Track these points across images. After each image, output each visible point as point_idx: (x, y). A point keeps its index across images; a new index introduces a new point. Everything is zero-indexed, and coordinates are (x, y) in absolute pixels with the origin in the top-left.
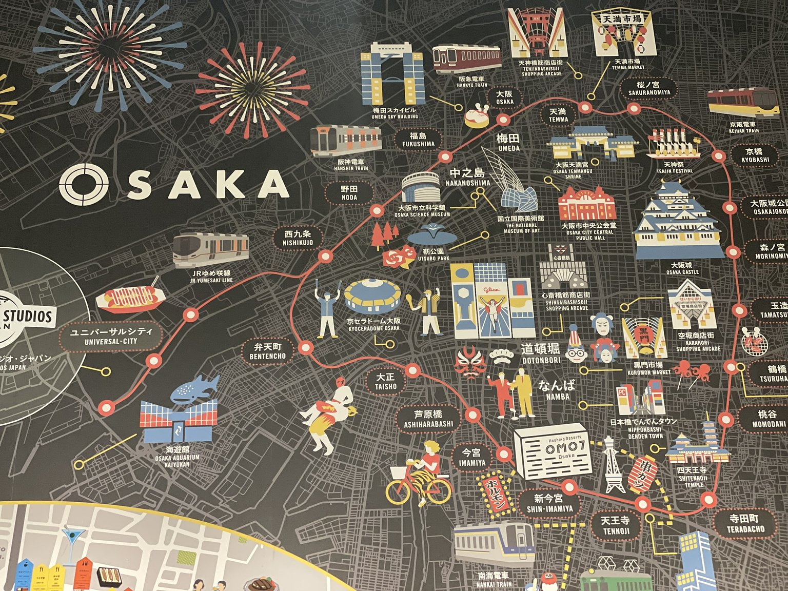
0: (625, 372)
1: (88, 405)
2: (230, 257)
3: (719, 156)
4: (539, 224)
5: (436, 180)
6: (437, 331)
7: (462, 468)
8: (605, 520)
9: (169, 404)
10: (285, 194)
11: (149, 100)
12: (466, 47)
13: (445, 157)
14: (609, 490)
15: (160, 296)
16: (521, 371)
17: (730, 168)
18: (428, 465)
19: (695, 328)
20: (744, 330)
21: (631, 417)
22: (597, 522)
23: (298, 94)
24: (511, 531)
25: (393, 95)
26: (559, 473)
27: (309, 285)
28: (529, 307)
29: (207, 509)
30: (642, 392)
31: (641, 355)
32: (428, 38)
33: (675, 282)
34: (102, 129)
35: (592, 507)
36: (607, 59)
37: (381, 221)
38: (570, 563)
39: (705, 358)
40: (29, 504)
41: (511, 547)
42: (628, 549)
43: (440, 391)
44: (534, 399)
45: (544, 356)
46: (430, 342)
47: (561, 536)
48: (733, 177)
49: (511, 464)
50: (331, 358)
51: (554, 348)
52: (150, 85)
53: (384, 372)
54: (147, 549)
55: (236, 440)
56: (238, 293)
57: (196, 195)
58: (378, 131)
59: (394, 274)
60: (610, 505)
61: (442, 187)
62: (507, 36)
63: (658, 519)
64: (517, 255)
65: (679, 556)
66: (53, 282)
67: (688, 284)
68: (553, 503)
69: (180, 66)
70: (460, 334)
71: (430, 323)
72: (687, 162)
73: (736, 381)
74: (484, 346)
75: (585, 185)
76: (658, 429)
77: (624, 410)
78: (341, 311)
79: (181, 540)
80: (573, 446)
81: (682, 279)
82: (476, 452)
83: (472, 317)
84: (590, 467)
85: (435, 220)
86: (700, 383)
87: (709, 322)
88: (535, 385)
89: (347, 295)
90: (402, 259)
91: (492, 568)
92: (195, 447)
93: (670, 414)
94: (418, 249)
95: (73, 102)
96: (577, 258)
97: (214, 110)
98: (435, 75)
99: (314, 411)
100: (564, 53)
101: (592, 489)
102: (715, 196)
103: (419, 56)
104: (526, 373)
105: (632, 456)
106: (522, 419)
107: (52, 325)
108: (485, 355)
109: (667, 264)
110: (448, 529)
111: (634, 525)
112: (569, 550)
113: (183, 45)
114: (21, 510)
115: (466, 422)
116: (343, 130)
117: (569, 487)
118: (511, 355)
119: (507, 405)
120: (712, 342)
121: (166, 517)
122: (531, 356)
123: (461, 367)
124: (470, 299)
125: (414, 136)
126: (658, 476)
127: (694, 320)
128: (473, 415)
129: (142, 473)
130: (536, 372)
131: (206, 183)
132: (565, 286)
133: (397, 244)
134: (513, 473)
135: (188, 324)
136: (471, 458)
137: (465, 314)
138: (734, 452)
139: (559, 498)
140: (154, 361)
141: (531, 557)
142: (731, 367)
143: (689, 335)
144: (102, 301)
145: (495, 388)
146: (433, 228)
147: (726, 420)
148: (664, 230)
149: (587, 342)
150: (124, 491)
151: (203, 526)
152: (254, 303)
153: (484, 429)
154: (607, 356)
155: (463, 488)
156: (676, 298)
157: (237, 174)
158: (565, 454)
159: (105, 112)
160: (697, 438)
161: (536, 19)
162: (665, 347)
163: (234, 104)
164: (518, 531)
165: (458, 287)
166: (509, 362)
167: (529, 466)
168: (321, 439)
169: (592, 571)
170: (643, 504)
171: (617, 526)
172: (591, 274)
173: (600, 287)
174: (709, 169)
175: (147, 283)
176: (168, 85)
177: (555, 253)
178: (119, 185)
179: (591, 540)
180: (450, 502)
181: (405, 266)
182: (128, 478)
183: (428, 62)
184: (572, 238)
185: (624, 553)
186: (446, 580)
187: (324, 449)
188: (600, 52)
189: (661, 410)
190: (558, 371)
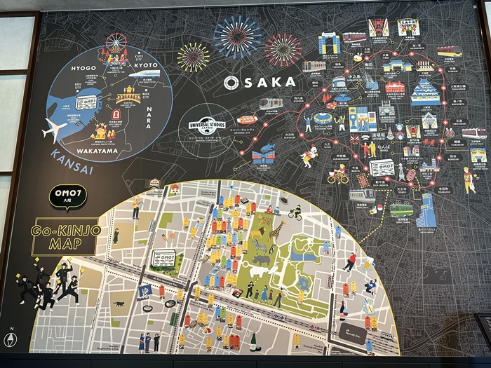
0: (406, 143)
1: (237, 152)
2: (277, 106)
3: (440, 70)
4: (379, 93)
5: (344, 79)
6: (344, 129)
7: (352, 173)
8: (399, 189)
9: (261, 152)
10: (294, 85)
11: (250, 54)
12: (354, 33)
13: (347, 71)
14: (400, 180)
15: (256, 119)
16: (372, 142)
17: (444, 74)
18: (341, 172)
19: (430, 128)
21: (408, 157)
22: (396, 189)
23: (298, 51)
24: (368, 192)
25: (330, 50)
26: (384, 174)
27: (302, 115)
28: (375, 122)
29: (273, 183)
30: (412, 149)
31: (412, 137)
32: (341, 30)
33: (424, 113)
34: (236, 65)
35: (394, 185)
36: (403, 37)
37: (326, 93)
38: (387, 202)
39: (433, 138)
40: (222, 180)
41: (368, 196)
42: (405, 198)
43: (345, 149)
44: (376, 151)
45: (379, 137)
46: (342, 133)
47: (384, 193)
48: (445, 78)
49: (368, 172)
50: (310, 138)
51: (383, 135)
52: (250, 49)
53: (327, 143)
54: (256, 194)
55: (281, 163)
56: (280, 118)
57: (266, 86)
58: (324, 63)
59: (330, 111)
60: (400, 184)
61: (346, 82)
62: (368, 29)
63: (415, 189)
64: (371, 104)
65: (422, 201)
66: (224, 114)
67: (429, 114)
68: (382, 184)
69: (260, 43)
70: (352, 131)
71: (342, 127)
72: (429, 72)
73: (443, 145)
74: (359, 134)
75: (394, 80)
76: (417, 161)
77: (406, 155)
78: (313, 123)
79: (266, 192)
80: (389, 166)
81: (427, 112)
82: (357, 168)
83: (356, 125)
84: (394, 173)
85: (344, 93)
86: (431, 146)
87: (435, 126)
88: (376, 147)
89: (315, 118)
90: (333, 106)
91: (362, 203)
92: (269, 165)
93: (421, 156)
94: (338, 103)
95: (227, 56)
96: (392, 105)
97: (270, 57)
98: (343, 43)
99: (305, 155)
100: (388, 35)
101: (394, 179)
102: (439, 84)
103: (338, 37)
104: (374, 143)
105: (408, 169)
106: (372, 158)
107: (224, 127)
108: (360, 137)
109: (422, 107)
110: (347, 191)
111: (408, 191)
112: (387, 198)
113: (260, 35)
114: (220, 182)
115: (353, 158)
116: (313, 63)
117: (387, 179)
118: (369, 137)
119: (367, 153)
120: (436, 133)
121: (261, 185)
122: (375, 137)
123: (352, 141)
124: (355, 119)
125: (337, 64)
126: (416, 175)
127: (430, 126)
128: (356, 156)
129: (253, 172)
131: (269, 82)
132: (387, 115)
133: (331, 101)
134: (369, 174)
135: (265, 128)
136: (355, 169)
137: (353, 124)
138: (441, 168)
139: (384, 182)
140: (255, 139)
141: (374, 200)
142: (442, 141)
143: (428, 131)
144: (239, 120)
145: (363, 148)
146: (343, 95)
147: (439, 158)
148: (421, 96)
149: (394, 133)
150: (248, 177)
151: (272, 188)
152: (285, 121)
153: (359, 161)
154: (401, 138)
155: (352, 179)
156: (424, 119)
157: (279, 79)
158: (386, 169)
159: (237, 59)
160: (430, 164)
161: (378, 23)
162: (420, 135)
163: (277, 55)
164: (370, 192)
165: (351, 115)
166: (368, 139)
167: (374, 172)
168: (307, 163)
169: (394, 204)
170: (411, 184)
172: (396, 110)
173: (399, 115)
174: (437, 75)
175: (252, 115)
176: (256, 49)
177: (384, 104)
178: (242, 83)
179: (394, 195)
180: (348, 183)
181: (334, 108)
182: (250, 174)
183: (341, 39)
184: (390, 98)
186: (347, 206)
187: (308, 166)
188: (400, 34)
189: (418, 155)
190: (384, 142)
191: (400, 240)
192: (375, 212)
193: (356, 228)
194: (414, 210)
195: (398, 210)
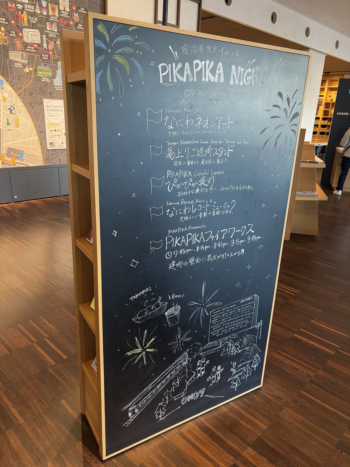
0: (49, 18)
7: (11, 36)
8: (43, 55)
14: (44, 48)
16: (25, 12)
18: (2, 34)
20: (75, 13)
21: (50, 31)
22: (41, 55)
24: (22, 54)
26: (33, 42)
30: (52, 25)
31: (53, 15)
35: (40, 52)
38: (35, 64)
39: (66, 19)
41: (22, 58)
42: (47, 63)
43: (4, 13)
44: (28, 21)
45: (30, 9)
47: (33, 57)
49: (22, 37)
51: (33, 7)
60: (44, 52)
63: (54, 57)
65: (57, 66)
68: (32, 49)
73: (72, 26)
76: (55, 35)
77: (48, 29)
80: (36, 36)
82: (14, 32)
84: (40, 41)
86: (64, 25)
87: (68, 10)
88: (28, 17)
93: (58, 32)
101: (40, 47)
104: (26, 13)
105: (49, 41)
106: (25, 26)
108: (15, 5)
110: (8, 52)
111: (49, 57)
112: (35, 61)
115: (11, 23)
117: (35, 46)
118: (22, 7)
119: (21, 20)
120: (68, 15)
122: (27, 8)
123: (9, 7)
126: (54, 47)
127: (64, 8)
128: (13, 22)
130: (28, 13)
134: (23, 40)
136: (13, 34)
139: (33, 48)
141: (27, 61)
142: (71, 23)
143: (63, 12)
145: (18, 16)
149: (40, 8)
153: (16, 26)
155: (11, 41)
158: (34, 37)
162: (58, 14)
164: (24, 54)
166: (22, 9)
167: (26, 39)
169: (40, 66)
170: (51, 53)
171: (45, 57)
179: (40, 59)
180: (8, 44)
185: (46, 63)
186: (8, 64)
189: (56, 30)
190: (33, 15)
191: (43, 93)
192: (28, 71)
193: (15, 81)
194: (52, 73)
195: (42, 71)
